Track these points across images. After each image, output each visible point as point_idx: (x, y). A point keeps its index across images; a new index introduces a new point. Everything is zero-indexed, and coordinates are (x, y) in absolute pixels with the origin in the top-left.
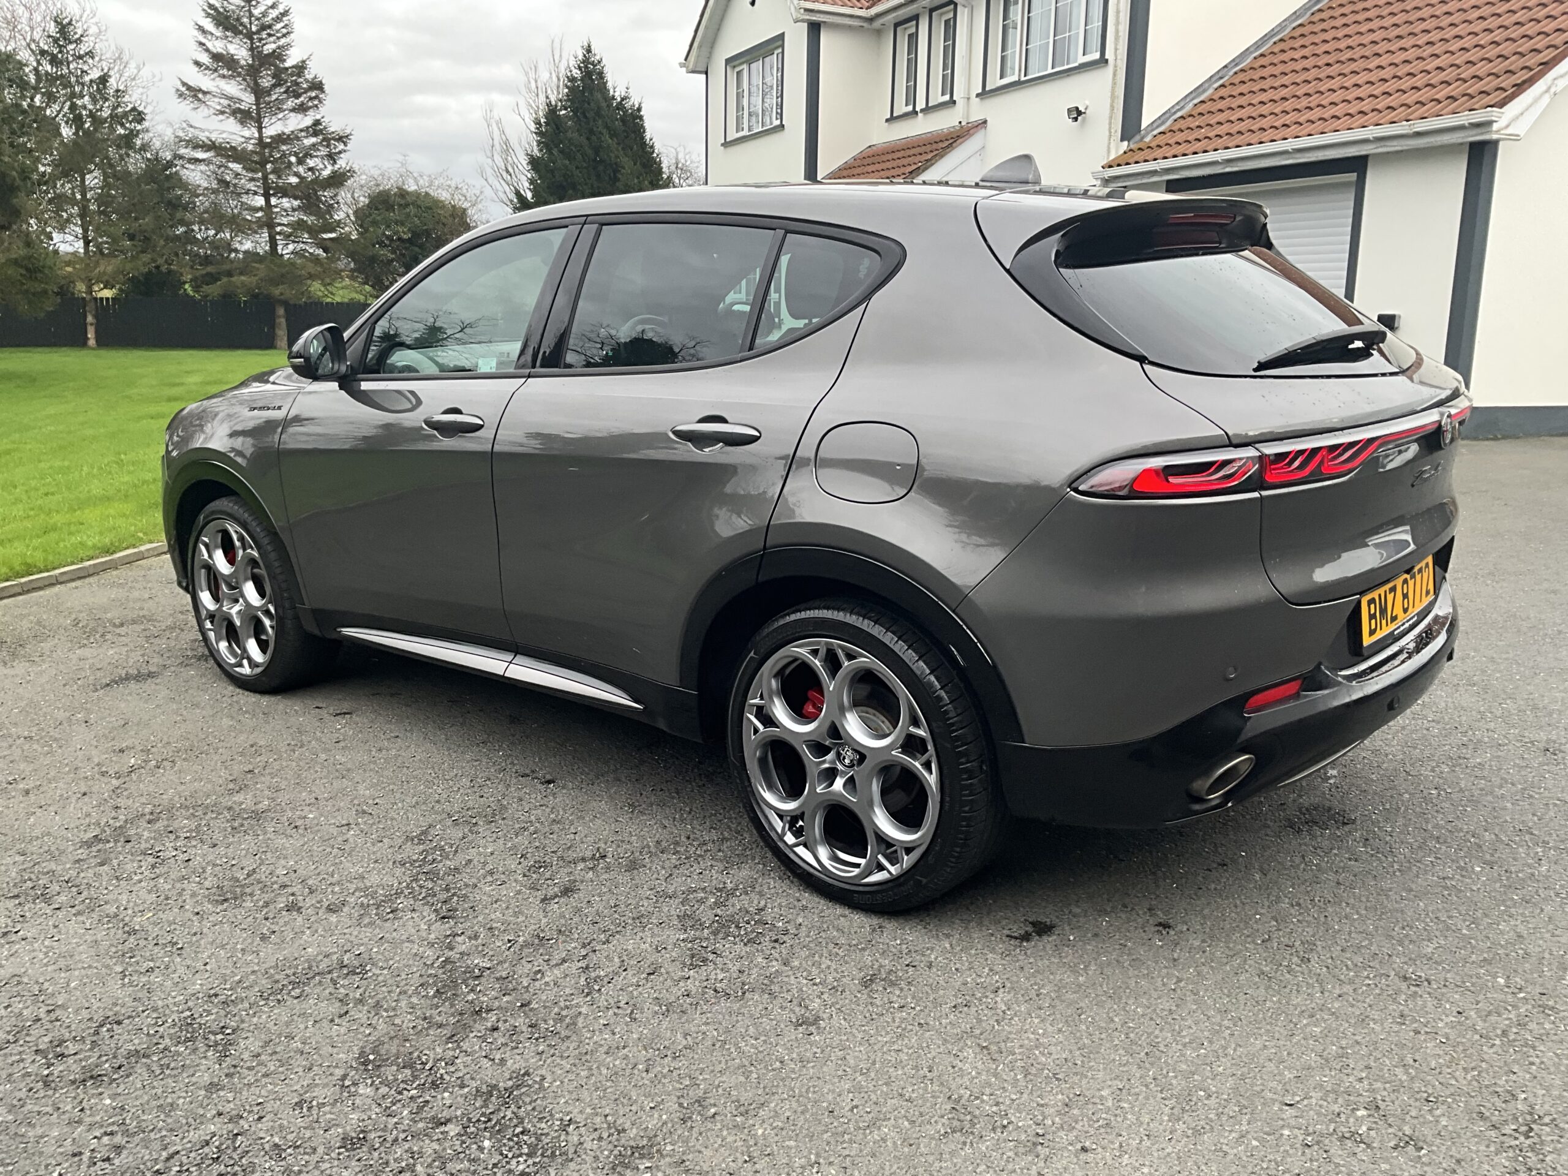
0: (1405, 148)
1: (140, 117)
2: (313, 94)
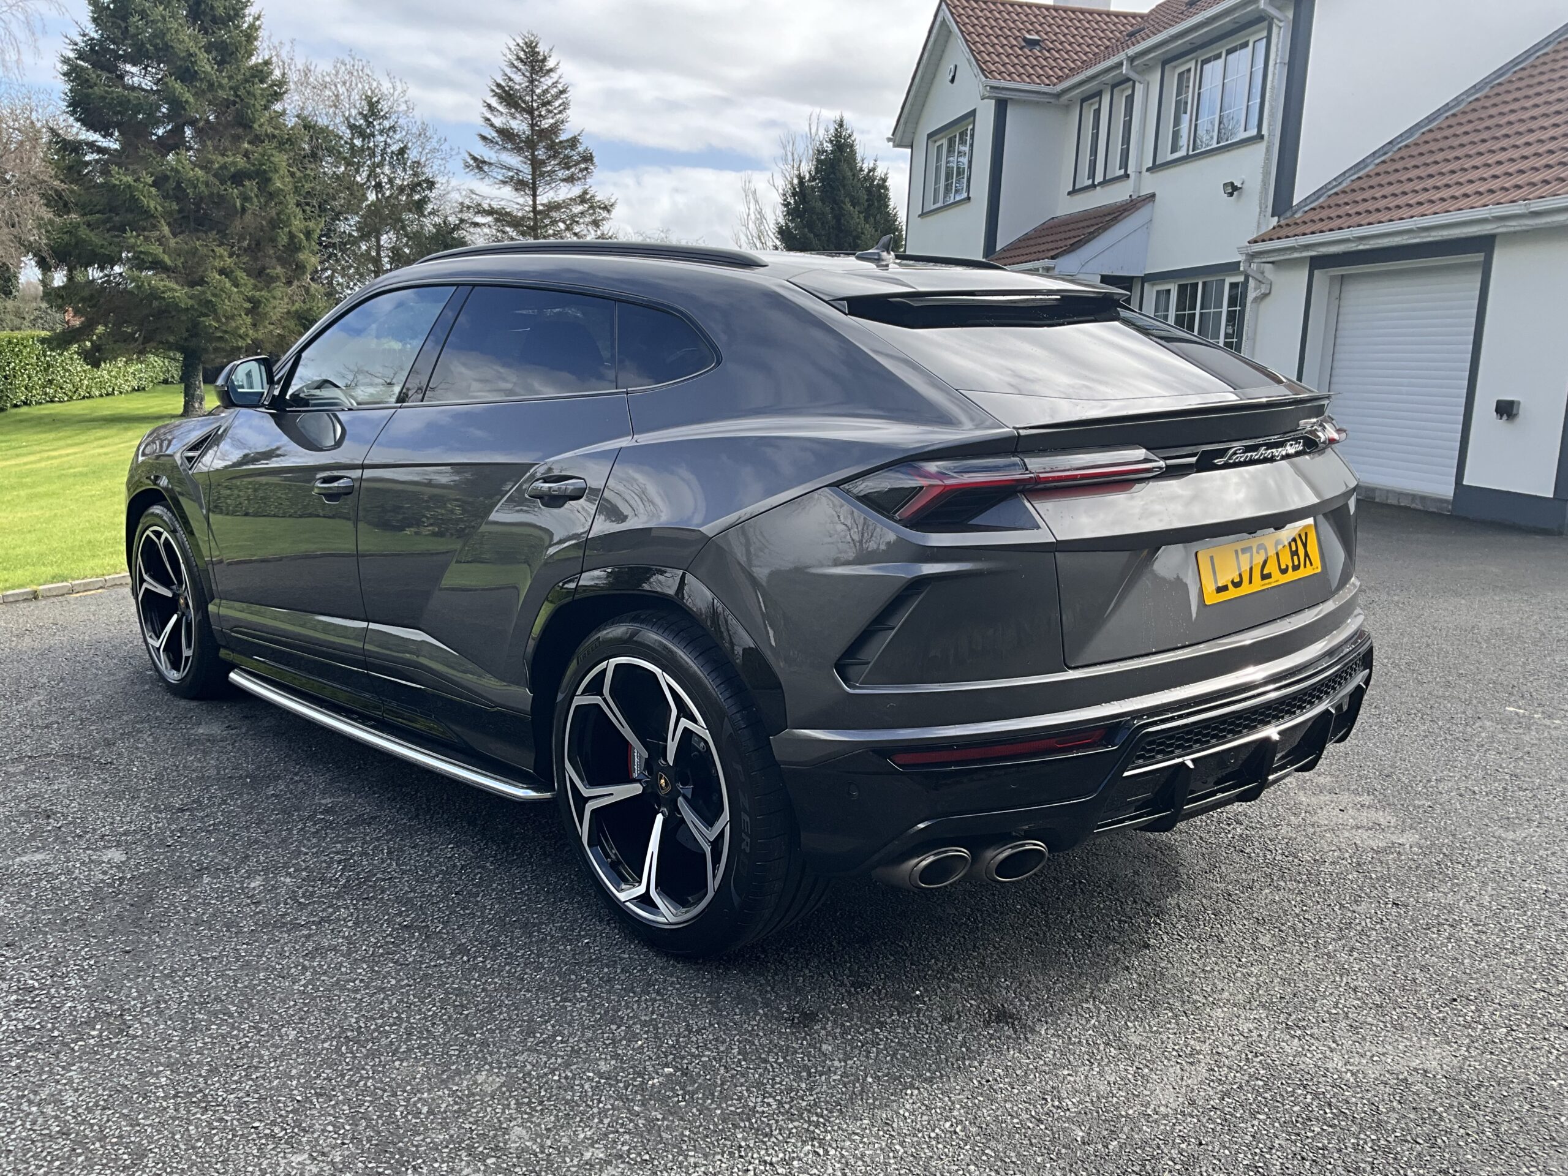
2: (583, 166)
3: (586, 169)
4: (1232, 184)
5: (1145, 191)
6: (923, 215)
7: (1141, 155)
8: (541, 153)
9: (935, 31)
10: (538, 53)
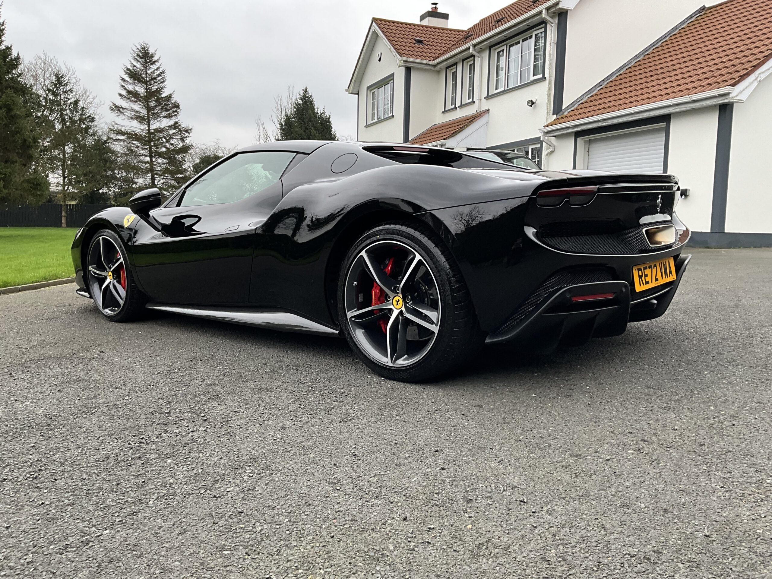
0: (688, 108)
1: (93, 120)
2: (175, 110)
3: (176, 111)
4: (532, 101)
5: (484, 108)
6: (367, 126)
7: (480, 91)
8: (153, 104)
9: (369, 36)
10: (149, 53)
